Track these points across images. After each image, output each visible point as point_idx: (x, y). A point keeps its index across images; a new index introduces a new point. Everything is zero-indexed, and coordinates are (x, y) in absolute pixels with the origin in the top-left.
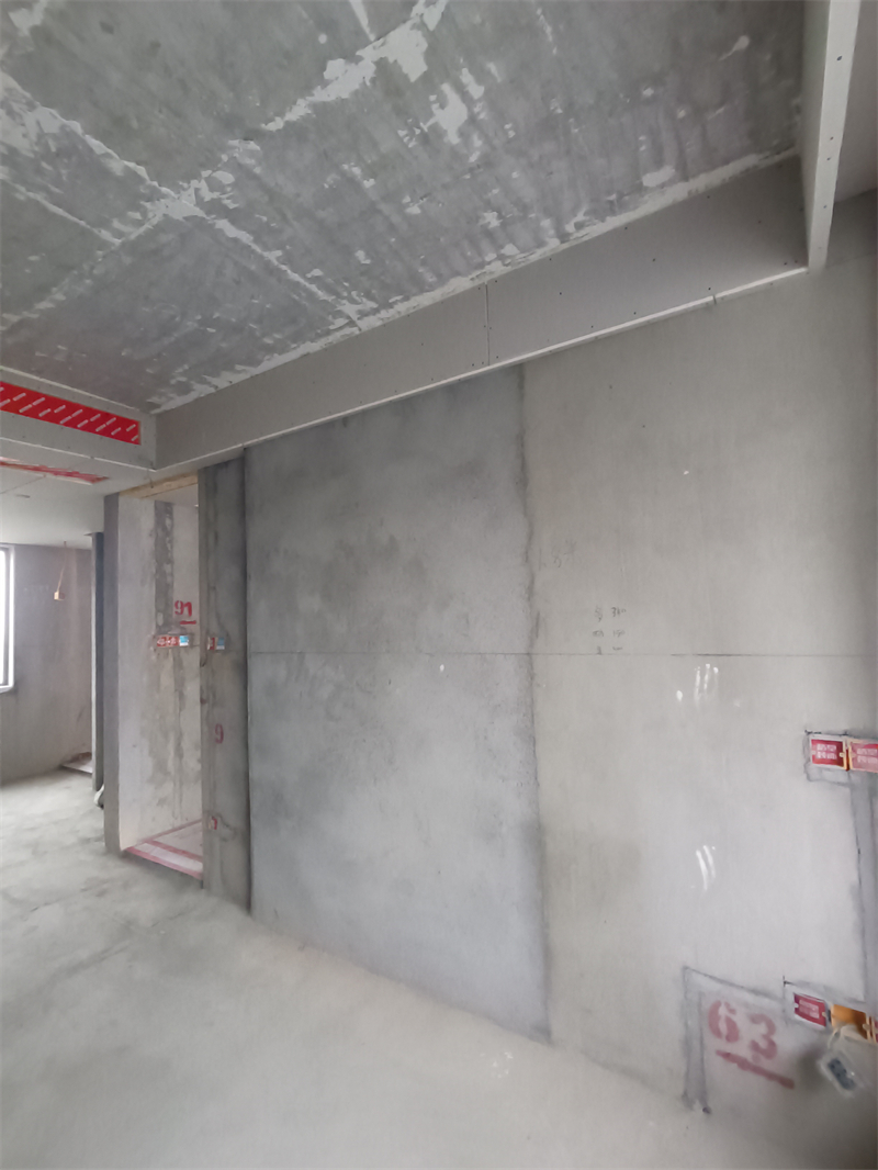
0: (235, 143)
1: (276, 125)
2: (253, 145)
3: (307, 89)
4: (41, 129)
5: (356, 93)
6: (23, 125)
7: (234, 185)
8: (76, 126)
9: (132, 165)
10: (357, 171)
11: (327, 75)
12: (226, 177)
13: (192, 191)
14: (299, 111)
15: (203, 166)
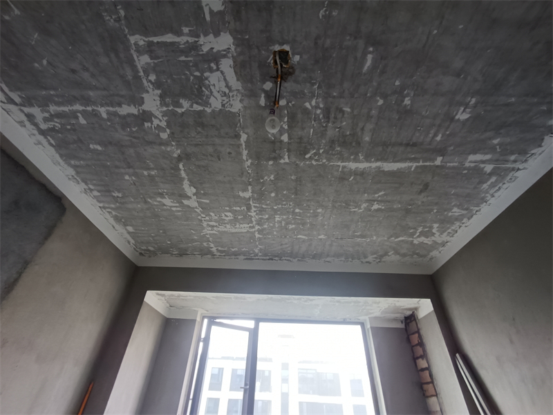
0: (179, 151)
1: (181, 166)
2: (175, 155)
3: (190, 180)
4: (214, 96)
5: (184, 189)
6: (219, 92)
7: (159, 135)
8: (209, 110)
9: (183, 110)
10: (153, 173)
11: (192, 188)
12: (164, 136)
13: (161, 118)
14: (183, 174)
15: (172, 133)
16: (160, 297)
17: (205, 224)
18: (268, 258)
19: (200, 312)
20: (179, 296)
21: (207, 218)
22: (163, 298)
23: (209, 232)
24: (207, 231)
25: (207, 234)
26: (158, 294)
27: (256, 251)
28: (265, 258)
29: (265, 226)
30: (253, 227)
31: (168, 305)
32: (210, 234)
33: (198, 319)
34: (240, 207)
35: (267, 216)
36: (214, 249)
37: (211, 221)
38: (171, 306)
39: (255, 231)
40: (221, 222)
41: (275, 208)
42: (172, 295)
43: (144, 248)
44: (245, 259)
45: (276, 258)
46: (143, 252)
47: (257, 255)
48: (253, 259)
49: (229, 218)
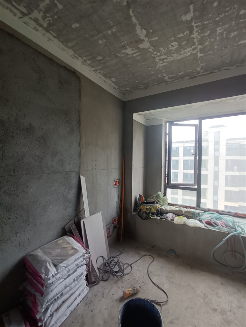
10: (114, 30)
14: (134, 20)
16: (140, 116)
17: (157, 60)
18: (209, 72)
19: (164, 120)
20: (150, 113)
21: (158, 54)
22: (142, 116)
23: (161, 65)
24: (160, 65)
25: (160, 67)
26: (139, 114)
27: (199, 69)
28: (206, 73)
29: (207, 44)
30: (196, 48)
31: (145, 119)
32: (162, 67)
33: (163, 124)
34: (183, 33)
35: (208, 32)
36: (166, 78)
37: (161, 55)
38: (147, 120)
39: (197, 52)
40: (169, 53)
41: (217, 19)
42: (147, 113)
43: (124, 89)
44: (189, 79)
45: (216, 71)
46: (124, 92)
47: (199, 73)
48: (196, 77)
49: (175, 47)
